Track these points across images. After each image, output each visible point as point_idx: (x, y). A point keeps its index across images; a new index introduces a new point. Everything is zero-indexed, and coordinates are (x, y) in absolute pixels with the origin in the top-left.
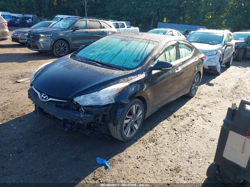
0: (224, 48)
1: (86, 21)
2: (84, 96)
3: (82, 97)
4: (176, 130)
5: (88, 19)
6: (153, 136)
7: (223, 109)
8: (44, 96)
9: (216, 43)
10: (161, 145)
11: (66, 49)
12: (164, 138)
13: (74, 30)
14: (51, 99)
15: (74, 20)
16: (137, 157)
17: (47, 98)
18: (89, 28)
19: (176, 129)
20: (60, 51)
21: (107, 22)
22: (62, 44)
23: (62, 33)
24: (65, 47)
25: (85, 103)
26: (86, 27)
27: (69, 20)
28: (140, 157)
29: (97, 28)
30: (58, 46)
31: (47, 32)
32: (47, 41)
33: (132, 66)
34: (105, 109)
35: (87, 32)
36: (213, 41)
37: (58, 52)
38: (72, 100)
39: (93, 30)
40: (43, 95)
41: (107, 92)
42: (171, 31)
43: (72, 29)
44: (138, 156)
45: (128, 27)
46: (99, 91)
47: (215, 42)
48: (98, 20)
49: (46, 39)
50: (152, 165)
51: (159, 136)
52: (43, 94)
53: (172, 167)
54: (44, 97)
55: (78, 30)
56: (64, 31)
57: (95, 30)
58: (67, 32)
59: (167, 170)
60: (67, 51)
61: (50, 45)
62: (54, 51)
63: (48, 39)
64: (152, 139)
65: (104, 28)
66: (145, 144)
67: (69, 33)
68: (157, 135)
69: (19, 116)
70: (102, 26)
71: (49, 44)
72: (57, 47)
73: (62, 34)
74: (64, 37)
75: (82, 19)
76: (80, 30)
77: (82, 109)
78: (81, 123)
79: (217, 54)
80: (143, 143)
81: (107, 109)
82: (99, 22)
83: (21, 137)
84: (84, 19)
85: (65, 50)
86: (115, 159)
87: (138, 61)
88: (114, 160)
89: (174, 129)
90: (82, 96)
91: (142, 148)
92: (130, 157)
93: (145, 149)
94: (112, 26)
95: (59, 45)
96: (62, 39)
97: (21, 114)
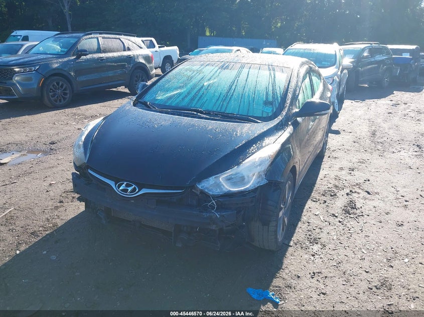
0: (339, 73)
1: (97, 38)
2: (215, 177)
3: (212, 180)
4: (337, 217)
5: (101, 35)
6: (310, 233)
7: (380, 171)
8: (127, 185)
9: (327, 66)
10: (332, 246)
11: (68, 92)
12: (328, 233)
13: (79, 57)
14: (143, 191)
15: (75, 37)
16: (309, 276)
17: (137, 190)
18: (105, 51)
19: (337, 215)
20: (56, 96)
21: (132, 39)
22: (58, 84)
23: (57, 63)
24: (65, 89)
25: (218, 190)
26: (99, 50)
27: (65, 37)
28: (314, 273)
29: (118, 51)
30: (51, 87)
31: (27, 62)
32: (30, 79)
33: (264, 113)
34: (250, 198)
35: (101, 59)
36: (323, 63)
37: (52, 99)
38: (193, 187)
39: (110, 55)
40: (124, 185)
41: (254, 165)
42: (238, 50)
43: (73, 55)
44: (310, 273)
45: (159, 47)
46: (238, 164)
47: (325, 63)
48: (118, 36)
49: (28, 76)
50: (344, 285)
51: (318, 230)
52: (125, 183)
53: (376, 283)
54: (130, 189)
55: (85, 55)
56: (60, 58)
57: (115, 54)
58: (66, 59)
59: (371, 289)
60: (68, 95)
61: (36, 87)
62: (46, 98)
63: (30, 76)
64: (311, 239)
65: (129, 49)
66: (306, 249)
67: (70, 63)
68: (314, 229)
69: (47, 233)
70: (126, 46)
71: (35, 84)
72: (51, 89)
73: (56, 66)
74: (61, 69)
75: (90, 36)
76: (89, 56)
77: (213, 201)
78: (214, 228)
79: (334, 82)
80: (302, 248)
81: (253, 197)
82: (120, 39)
83: (77, 274)
84: (92, 36)
85: (65, 94)
86: (281, 286)
87: (271, 103)
88: (279, 287)
89: (333, 214)
90: (211, 178)
91: (306, 256)
92: (299, 277)
93: (312, 258)
94: (142, 45)
95: (54, 85)
96: (58, 74)
97: (50, 227)
